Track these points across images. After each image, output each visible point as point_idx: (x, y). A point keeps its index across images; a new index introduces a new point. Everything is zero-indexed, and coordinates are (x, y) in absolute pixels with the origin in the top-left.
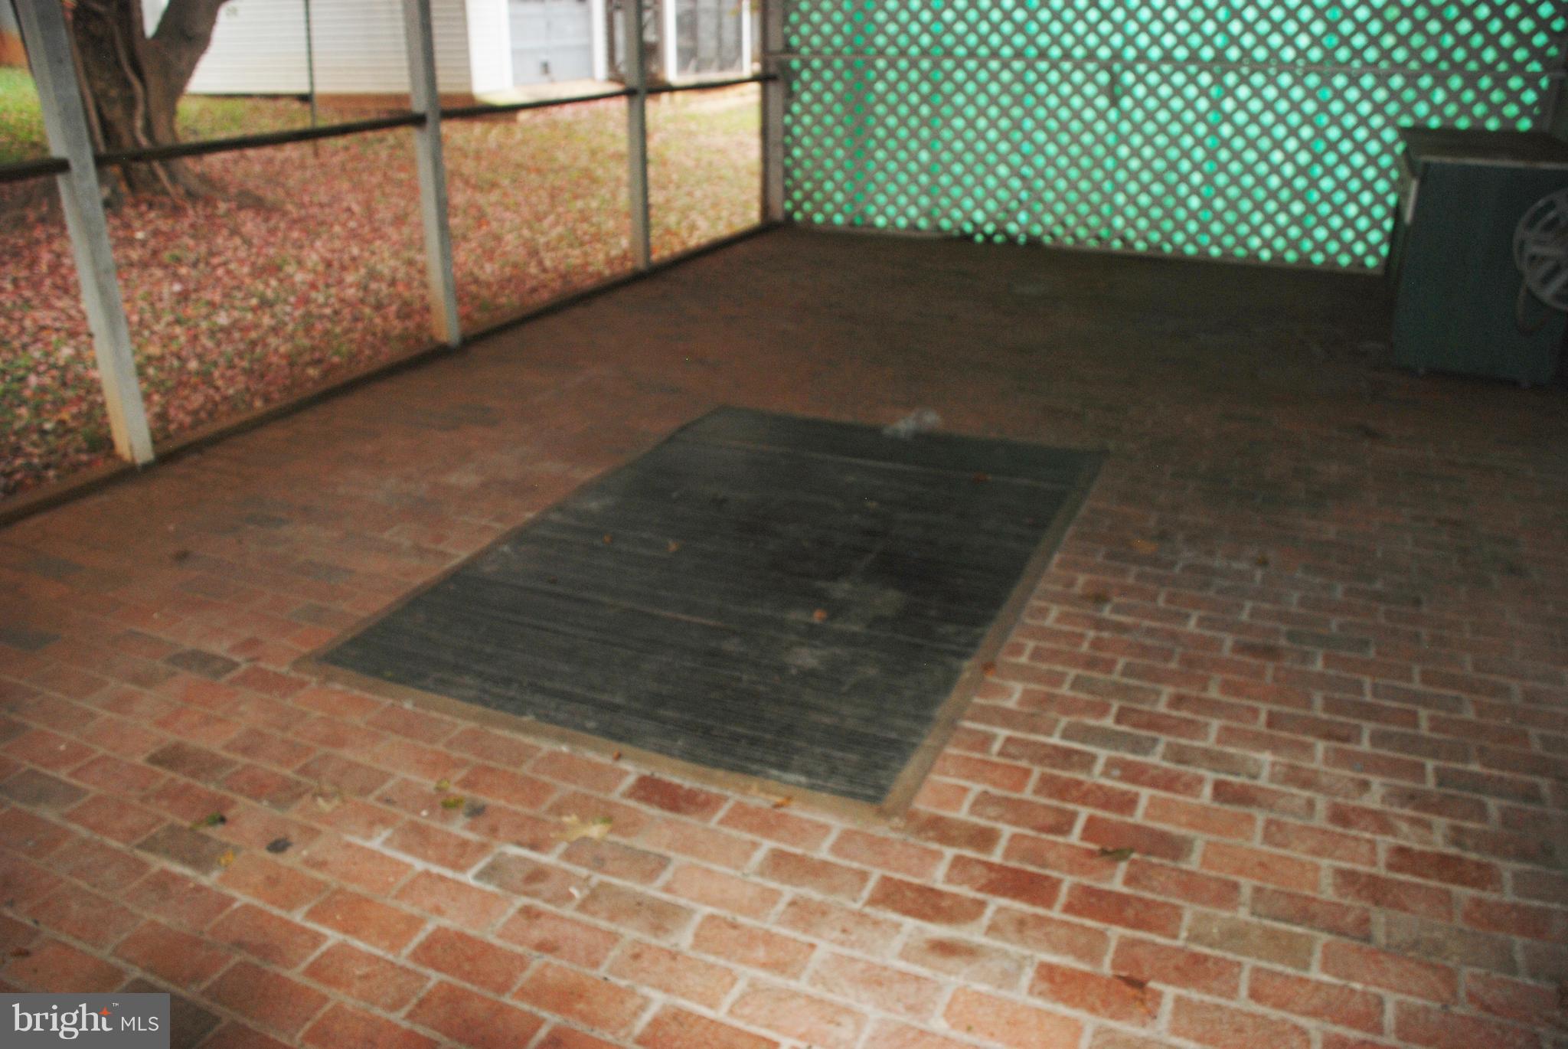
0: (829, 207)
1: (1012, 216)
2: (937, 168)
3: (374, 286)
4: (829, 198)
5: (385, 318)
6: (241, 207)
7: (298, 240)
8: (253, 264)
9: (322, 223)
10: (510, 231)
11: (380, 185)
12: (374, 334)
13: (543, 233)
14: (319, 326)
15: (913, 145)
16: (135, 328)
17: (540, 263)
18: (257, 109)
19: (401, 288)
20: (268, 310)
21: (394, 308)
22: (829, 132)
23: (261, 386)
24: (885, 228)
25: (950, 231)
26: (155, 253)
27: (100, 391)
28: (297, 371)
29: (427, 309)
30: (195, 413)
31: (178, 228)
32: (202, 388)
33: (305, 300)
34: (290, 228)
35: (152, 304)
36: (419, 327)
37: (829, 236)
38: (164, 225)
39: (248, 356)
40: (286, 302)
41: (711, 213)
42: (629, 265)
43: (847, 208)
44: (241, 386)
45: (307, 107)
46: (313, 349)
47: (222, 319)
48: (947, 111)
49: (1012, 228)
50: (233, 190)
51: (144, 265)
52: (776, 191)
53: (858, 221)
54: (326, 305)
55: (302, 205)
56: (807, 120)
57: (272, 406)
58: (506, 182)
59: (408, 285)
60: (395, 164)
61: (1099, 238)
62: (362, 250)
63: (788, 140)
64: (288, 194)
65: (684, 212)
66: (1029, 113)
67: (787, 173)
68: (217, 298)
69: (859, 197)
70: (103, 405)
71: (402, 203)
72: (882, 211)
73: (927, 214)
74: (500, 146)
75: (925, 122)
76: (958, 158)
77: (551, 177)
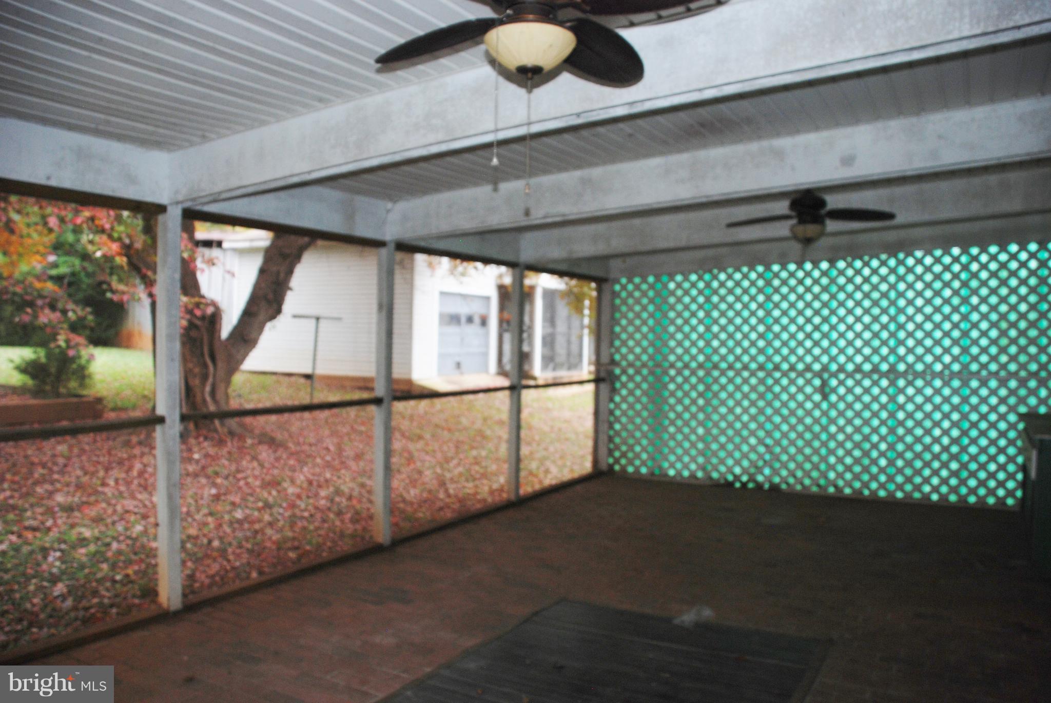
0: (637, 462)
1: (760, 470)
2: (709, 439)
3: (337, 499)
4: (637, 456)
5: (342, 521)
6: (260, 443)
7: (294, 466)
8: (263, 479)
9: (309, 456)
10: (428, 468)
11: (348, 434)
12: (335, 533)
13: (449, 471)
14: (300, 524)
15: (693, 423)
16: (183, 516)
17: (446, 491)
18: (278, 382)
19: (354, 502)
20: (268, 510)
21: (349, 516)
22: (638, 414)
23: (257, 562)
24: (674, 477)
25: (718, 480)
26: (204, 468)
27: (155, 556)
28: (282, 553)
29: (371, 517)
30: (213, 576)
31: (220, 453)
32: (220, 560)
33: (293, 506)
34: (288, 458)
35: (196, 501)
36: (364, 529)
37: (637, 481)
38: (212, 451)
39: (251, 541)
40: (280, 506)
41: (560, 463)
42: (505, 495)
43: (650, 463)
44: (244, 561)
45: (308, 382)
46: (294, 539)
47: (239, 514)
48: (715, 402)
49: (760, 478)
50: (257, 432)
51: (196, 475)
52: (603, 451)
53: (657, 472)
54: (306, 510)
55: (298, 444)
56: (624, 406)
57: (264, 578)
58: (428, 436)
59: (360, 502)
60: (359, 420)
61: (819, 486)
62: (332, 475)
63: (612, 419)
64: (291, 436)
65: (542, 461)
66: (769, 404)
67: (611, 439)
68: (237, 500)
69: (658, 456)
70: (156, 565)
71: (361, 446)
72: (672, 465)
73: (702, 468)
74: (426, 413)
75: (701, 409)
76: (723, 432)
77: (457, 434)
